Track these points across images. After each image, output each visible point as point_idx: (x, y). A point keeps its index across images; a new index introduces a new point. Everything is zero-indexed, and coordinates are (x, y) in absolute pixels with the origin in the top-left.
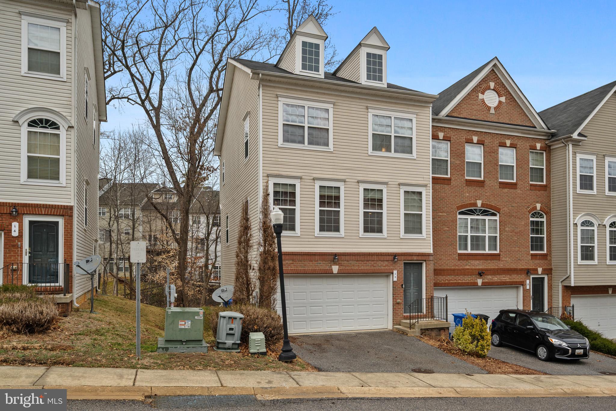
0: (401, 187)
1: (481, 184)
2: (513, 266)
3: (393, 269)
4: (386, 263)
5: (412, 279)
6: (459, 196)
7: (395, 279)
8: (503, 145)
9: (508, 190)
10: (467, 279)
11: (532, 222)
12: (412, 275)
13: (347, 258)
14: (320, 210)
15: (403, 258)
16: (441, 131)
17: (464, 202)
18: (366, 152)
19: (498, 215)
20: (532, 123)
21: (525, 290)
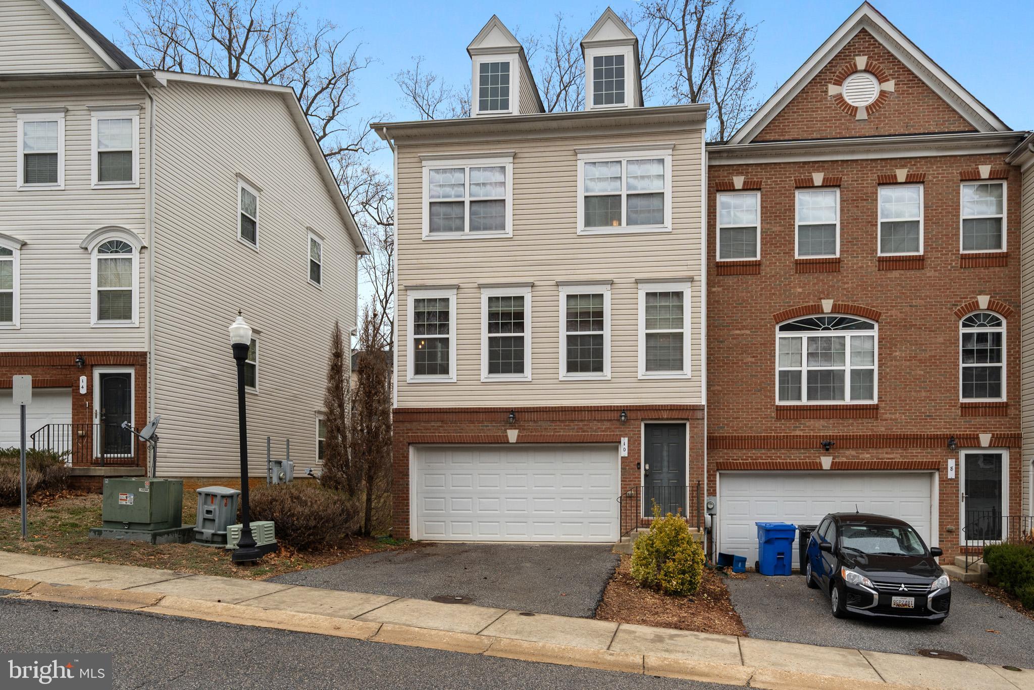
0: (640, 286)
1: (833, 266)
2: (915, 430)
3: (621, 436)
4: (607, 425)
5: (665, 454)
6: (780, 294)
7: (625, 454)
8: (891, 181)
9: (902, 272)
10: (797, 456)
11: (967, 337)
12: (665, 448)
13: (534, 416)
14: (490, 338)
15: (640, 415)
16: (740, 173)
17: (792, 306)
18: (573, 230)
19: (876, 326)
20: (968, 123)
21: (944, 481)
